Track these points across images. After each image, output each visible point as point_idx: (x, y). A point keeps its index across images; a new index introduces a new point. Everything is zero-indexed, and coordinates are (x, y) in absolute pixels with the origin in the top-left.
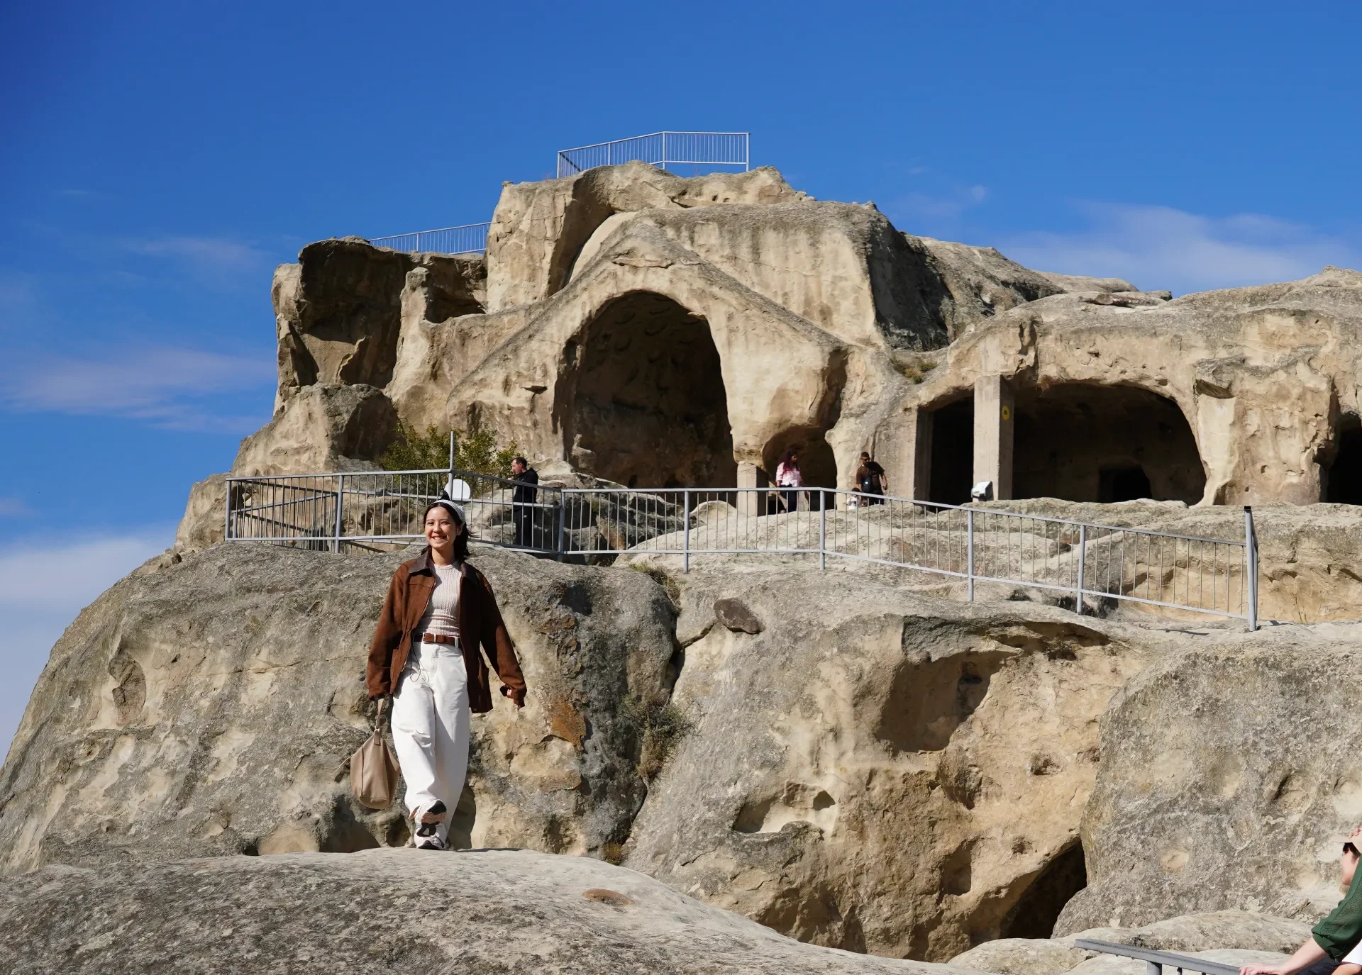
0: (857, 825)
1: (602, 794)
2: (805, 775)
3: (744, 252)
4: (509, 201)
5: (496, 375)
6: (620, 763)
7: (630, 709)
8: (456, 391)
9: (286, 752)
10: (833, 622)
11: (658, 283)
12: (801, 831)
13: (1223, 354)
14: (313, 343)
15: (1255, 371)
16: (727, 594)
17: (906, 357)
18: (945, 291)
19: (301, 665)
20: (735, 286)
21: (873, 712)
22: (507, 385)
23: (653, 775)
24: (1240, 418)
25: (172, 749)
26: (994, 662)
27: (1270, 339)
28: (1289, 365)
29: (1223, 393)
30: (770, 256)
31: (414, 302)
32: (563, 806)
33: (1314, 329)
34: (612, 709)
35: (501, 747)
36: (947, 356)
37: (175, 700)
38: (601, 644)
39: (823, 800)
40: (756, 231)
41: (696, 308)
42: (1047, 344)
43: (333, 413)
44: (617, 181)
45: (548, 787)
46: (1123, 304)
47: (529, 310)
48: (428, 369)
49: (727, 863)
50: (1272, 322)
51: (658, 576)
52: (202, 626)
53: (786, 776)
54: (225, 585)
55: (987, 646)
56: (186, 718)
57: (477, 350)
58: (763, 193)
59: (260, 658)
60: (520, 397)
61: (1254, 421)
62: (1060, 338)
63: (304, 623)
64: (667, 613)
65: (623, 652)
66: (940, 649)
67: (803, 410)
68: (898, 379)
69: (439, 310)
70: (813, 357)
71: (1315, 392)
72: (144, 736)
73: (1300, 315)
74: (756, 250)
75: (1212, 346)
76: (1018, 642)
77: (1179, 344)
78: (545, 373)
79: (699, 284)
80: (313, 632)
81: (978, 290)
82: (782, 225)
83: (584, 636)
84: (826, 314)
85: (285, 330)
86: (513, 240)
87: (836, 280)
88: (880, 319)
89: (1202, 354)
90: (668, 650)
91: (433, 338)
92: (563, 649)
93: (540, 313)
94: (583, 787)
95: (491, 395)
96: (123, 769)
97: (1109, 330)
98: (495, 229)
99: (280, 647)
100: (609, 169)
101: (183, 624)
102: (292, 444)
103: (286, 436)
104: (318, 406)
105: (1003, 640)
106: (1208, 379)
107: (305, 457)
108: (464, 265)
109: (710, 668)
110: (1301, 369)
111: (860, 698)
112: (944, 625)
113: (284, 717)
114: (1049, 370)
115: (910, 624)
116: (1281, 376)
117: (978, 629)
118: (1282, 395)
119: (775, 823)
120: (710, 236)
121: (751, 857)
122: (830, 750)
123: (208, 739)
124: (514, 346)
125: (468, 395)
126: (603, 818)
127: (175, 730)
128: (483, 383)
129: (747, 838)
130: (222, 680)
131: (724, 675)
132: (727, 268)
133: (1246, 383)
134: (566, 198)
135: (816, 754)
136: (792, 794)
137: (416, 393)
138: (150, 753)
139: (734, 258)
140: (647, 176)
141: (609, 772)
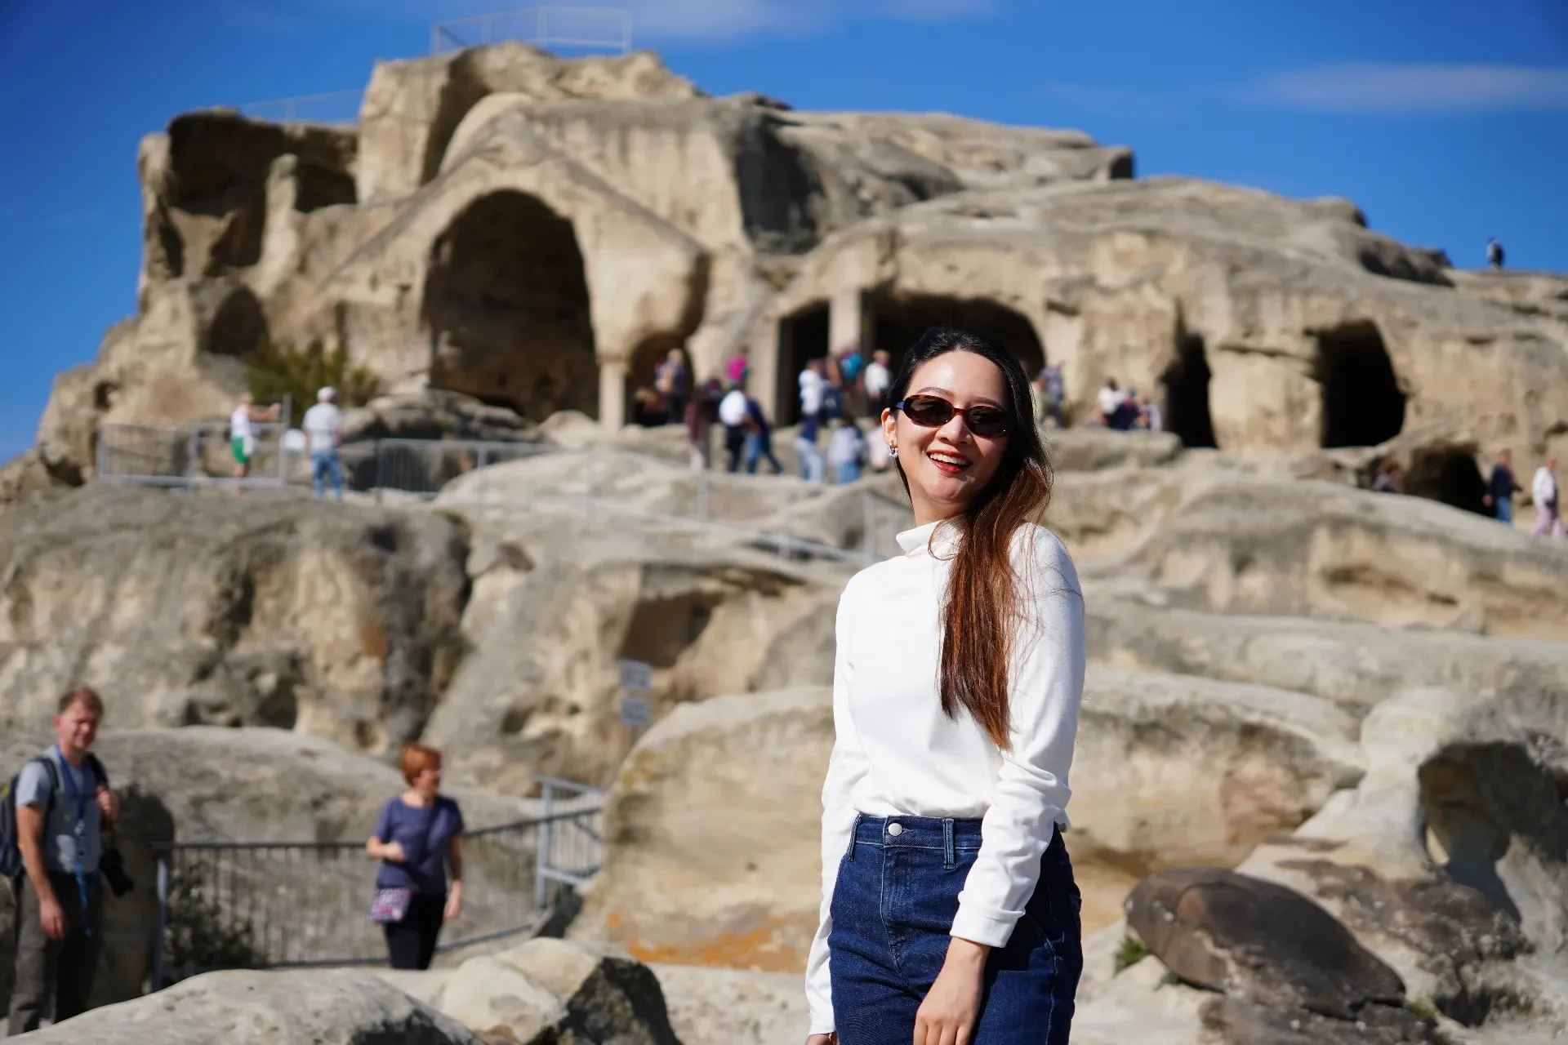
0: (601, 730)
1: (401, 701)
2: (560, 690)
3: (612, 150)
4: (381, 80)
5: (363, 272)
6: (418, 677)
7: (427, 632)
8: (322, 288)
9: (150, 664)
10: (586, 563)
11: (525, 180)
12: (554, 735)
13: (1074, 272)
14: (181, 219)
15: (1106, 292)
16: (510, 537)
17: (771, 263)
18: (819, 188)
19: (161, 593)
20: (601, 186)
21: (616, 639)
22: (374, 283)
23: (444, 686)
24: (1088, 339)
25: (57, 659)
26: (716, 599)
27: (1121, 258)
28: (1136, 285)
29: (1069, 312)
30: (638, 156)
31: (281, 192)
32: (369, 711)
33: (1163, 249)
34: (411, 630)
35: (320, 660)
36: (807, 265)
37: (60, 618)
38: (404, 578)
39: (574, 710)
40: (625, 129)
41: (562, 207)
42: (907, 256)
43: (199, 309)
44: (493, 61)
45: (358, 695)
46: (983, 215)
47: (398, 204)
48: (295, 263)
49: (493, 757)
50: (1123, 241)
51: (455, 520)
52: (81, 557)
53: (546, 689)
54: (99, 523)
55: (710, 586)
56: (68, 634)
57: (345, 244)
58: (643, 79)
59: (129, 585)
60: (386, 296)
61: (1102, 342)
62: (920, 252)
63: (163, 558)
64: (460, 551)
65: (422, 585)
66: (674, 588)
67: (667, 316)
68: (760, 288)
69: (306, 203)
70: (677, 263)
71: (1161, 313)
72: (34, 647)
73: (1150, 234)
74: (624, 149)
75: (1063, 262)
76: (735, 583)
77: (1033, 261)
78: (412, 270)
79: (566, 184)
80: (170, 567)
81: (854, 189)
82: (651, 123)
83: (390, 572)
84: (692, 217)
85: (150, 204)
86: (386, 123)
87: (703, 183)
88: (749, 224)
89: (1053, 271)
90: (457, 584)
91: (301, 229)
92: (373, 582)
93: (409, 208)
94: (386, 695)
95: (357, 293)
96: (18, 677)
97: (966, 243)
98: (368, 110)
99: (145, 577)
100: (484, 48)
101: (65, 553)
102: (155, 340)
103: (152, 332)
104: (183, 301)
105: (726, 581)
106: (1057, 298)
107: (170, 355)
108: (338, 137)
109: (492, 599)
110: (1148, 291)
111: (607, 625)
112: (675, 569)
113: (147, 635)
114: (909, 283)
115: (648, 569)
116: (1129, 297)
117: (704, 571)
118: (1128, 315)
119: (536, 727)
120: (578, 136)
121: (515, 754)
122: (580, 670)
123: (87, 651)
124: (381, 241)
125: (335, 292)
126: (402, 721)
127: (60, 644)
128: (350, 280)
129: (511, 739)
130: (97, 603)
131: (502, 606)
132: (595, 168)
133: (1094, 302)
134: (440, 80)
135: (569, 673)
136: (549, 705)
137: (283, 288)
138: (39, 663)
139: (600, 157)
140: (524, 57)
141: (408, 684)
